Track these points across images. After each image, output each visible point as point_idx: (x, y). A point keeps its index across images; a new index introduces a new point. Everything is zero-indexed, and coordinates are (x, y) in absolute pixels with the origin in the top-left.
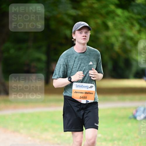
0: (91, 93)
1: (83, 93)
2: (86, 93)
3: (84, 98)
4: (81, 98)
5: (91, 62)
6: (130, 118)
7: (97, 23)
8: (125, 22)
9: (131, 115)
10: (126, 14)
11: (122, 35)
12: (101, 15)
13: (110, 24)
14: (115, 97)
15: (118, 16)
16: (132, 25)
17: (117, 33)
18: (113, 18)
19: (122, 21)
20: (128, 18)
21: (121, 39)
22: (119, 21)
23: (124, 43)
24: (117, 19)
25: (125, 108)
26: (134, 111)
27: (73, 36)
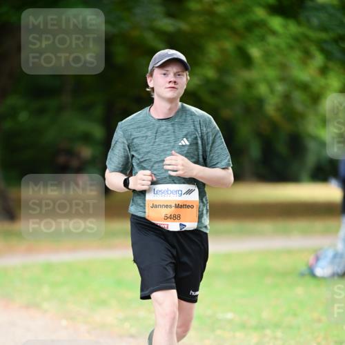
0: (188, 207)
1: (171, 206)
2: (178, 206)
3: (175, 217)
4: (167, 218)
5: (185, 139)
6: (302, 275)
7: (223, 51)
8: (291, 48)
9: (303, 267)
10: (293, 28)
11: (283, 79)
12: (234, 31)
13: (255, 52)
14: (266, 226)
15: (274, 33)
16: (307, 55)
17: (271, 73)
18: (262, 39)
19: (283, 45)
20: (296, 39)
21: (280, 88)
22: (277, 46)
23: (287, 97)
24: (272, 40)
25: (289, 252)
26: (311, 259)
27: (148, 81)
